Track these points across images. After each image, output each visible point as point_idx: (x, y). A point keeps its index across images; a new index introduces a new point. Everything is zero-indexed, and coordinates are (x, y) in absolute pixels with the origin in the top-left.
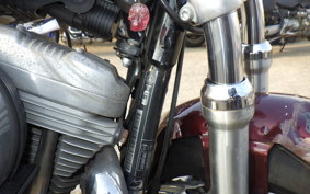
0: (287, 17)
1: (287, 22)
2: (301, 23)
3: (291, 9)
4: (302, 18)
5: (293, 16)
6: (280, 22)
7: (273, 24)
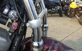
0: (53, 8)
1: (53, 9)
2: (56, 10)
3: (54, 6)
4: (56, 8)
5: (54, 8)
6: (51, 9)
7: (50, 9)
